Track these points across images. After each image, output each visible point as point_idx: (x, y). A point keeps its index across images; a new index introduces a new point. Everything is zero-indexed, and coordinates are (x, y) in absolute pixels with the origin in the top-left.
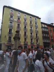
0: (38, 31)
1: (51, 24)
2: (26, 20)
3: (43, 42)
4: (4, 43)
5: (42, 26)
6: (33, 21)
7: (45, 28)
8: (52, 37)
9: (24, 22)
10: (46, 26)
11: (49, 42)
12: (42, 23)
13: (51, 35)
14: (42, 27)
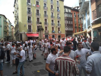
0: (60, 18)
1: (76, 8)
2: (46, 4)
3: (66, 31)
4: (24, 33)
5: (65, 10)
6: (54, 4)
7: (68, 13)
8: (75, 25)
9: (44, 7)
10: (70, 11)
11: (72, 30)
12: (65, 7)
13: (75, 22)
14: (65, 13)
